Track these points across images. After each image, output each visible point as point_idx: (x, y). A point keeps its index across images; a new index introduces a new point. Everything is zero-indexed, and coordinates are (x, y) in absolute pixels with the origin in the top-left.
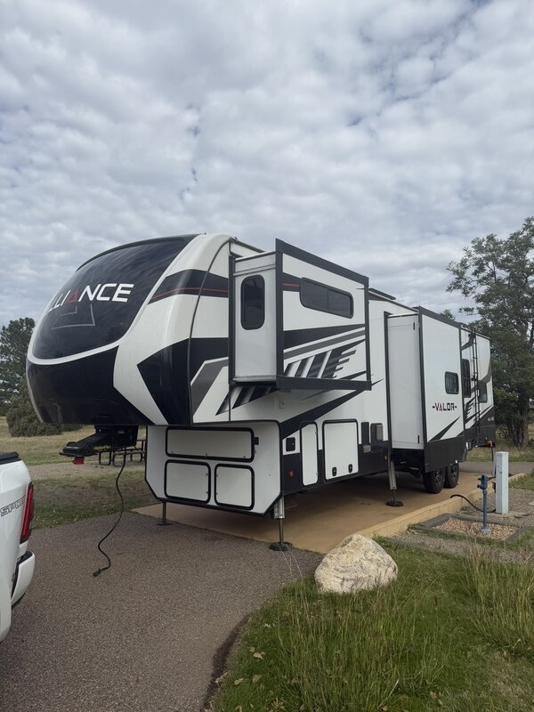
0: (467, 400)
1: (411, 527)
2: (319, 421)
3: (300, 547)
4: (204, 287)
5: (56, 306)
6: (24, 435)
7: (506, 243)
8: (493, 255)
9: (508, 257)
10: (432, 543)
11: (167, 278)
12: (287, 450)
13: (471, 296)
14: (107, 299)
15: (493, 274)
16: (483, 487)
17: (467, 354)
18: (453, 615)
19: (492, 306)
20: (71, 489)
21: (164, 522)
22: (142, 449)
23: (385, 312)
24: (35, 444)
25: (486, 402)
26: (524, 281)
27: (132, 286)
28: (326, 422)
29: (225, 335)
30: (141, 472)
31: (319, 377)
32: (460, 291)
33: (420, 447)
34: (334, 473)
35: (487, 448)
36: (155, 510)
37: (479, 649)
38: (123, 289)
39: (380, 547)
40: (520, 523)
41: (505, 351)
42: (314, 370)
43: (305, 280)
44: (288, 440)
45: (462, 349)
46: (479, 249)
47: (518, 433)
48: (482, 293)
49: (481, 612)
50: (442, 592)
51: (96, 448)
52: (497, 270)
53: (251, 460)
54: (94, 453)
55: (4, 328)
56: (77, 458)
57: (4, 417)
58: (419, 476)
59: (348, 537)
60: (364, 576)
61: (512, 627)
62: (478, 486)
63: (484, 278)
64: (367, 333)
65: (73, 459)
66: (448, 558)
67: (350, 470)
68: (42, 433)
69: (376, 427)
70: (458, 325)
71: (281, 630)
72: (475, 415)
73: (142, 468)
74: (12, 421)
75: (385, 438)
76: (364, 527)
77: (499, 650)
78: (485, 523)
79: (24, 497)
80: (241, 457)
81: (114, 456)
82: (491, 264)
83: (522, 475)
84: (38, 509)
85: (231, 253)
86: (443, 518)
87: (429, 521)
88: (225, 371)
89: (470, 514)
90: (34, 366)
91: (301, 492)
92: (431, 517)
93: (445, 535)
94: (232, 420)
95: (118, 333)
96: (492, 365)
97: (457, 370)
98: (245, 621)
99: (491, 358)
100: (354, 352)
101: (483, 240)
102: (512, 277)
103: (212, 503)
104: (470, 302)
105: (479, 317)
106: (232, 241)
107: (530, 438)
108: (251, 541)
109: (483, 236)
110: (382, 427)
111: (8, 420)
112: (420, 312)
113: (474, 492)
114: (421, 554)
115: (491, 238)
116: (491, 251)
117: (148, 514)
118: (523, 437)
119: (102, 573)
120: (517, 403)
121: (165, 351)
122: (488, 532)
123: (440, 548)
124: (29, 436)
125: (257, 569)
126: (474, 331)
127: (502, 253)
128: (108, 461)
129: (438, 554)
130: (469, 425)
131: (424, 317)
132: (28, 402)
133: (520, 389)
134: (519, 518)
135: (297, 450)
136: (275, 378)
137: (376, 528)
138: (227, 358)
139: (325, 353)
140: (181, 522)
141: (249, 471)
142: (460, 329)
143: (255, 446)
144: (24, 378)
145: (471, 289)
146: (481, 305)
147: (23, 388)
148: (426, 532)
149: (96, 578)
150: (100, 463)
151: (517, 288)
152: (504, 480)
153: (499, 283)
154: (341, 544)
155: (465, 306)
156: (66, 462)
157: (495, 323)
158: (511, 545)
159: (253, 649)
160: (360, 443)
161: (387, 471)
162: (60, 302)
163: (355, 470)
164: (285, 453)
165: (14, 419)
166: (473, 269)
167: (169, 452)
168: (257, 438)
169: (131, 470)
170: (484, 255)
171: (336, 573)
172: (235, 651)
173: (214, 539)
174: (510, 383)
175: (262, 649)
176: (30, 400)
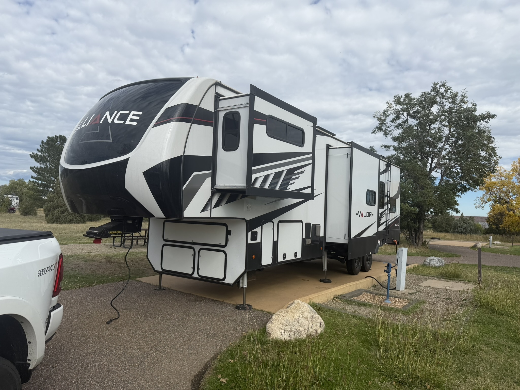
0: (381, 211)
1: (336, 297)
2: (276, 221)
3: (257, 308)
4: (194, 118)
5: (83, 126)
6: (57, 223)
7: (417, 100)
8: (408, 108)
9: (418, 109)
10: (350, 309)
11: (168, 109)
12: (251, 240)
13: (390, 137)
14: (122, 122)
15: (407, 121)
16: (388, 271)
17: (384, 178)
18: (361, 357)
19: (404, 145)
20: (92, 263)
21: (160, 288)
22: (145, 236)
23: (327, 145)
24: (65, 230)
25: (394, 213)
26: (428, 128)
27: (140, 113)
28: (280, 222)
29: (210, 154)
30: (144, 253)
31: (277, 188)
32: (382, 133)
33: (345, 241)
34: (284, 258)
35: (393, 245)
36: (153, 280)
37: (377, 380)
38: (134, 115)
39: (313, 310)
40: (412, 297)
41: (411, 178)
42: (274, 183)
43: (271, 117)
44: (252, 233)
45: (380, 174)
46: (398, 102)
47: (416, 236)
48: (398, 135)
49: (380, 355)
50: (355, 341)
51: (111, 232)
52: (410, 119)
53: (225, 246)
54: (109, 236)
55: (43, 142)
56: (96, 239)
57: (42, 209)
58: (343, 263)
59: (291, 302)
60: (301, 329)
61: (400, 366)
62: (385, 271)
63: (400, 124)
64: (313, 158)
65: (94, 239)
66: (360, 319)
67: (296, 256)
68: (71, 221)
69: (316, 227)
70: (378, 157)
71: (240, 364)
72: (386, 221)
73: (144, 250)
74: (48, 212)
75: (322, 235)
76: (303, 296)
77: (390, 381)
78: (387, 296)
79: (56, 264)
80: (218, 243)
81: (124, 240)
82: (405, 114)
83: (416, 265)
84: (67, 276)
85: (216, 93)
86: (359, 292)
87: (349, 293)
88: (208, 181)
89: (378, 290)
90: (66, 170)
91: (259, 270)
92: (350, 291)
93: (359, 304)
94: (212, 216)
95: (129, 148)
96: (401, 187)
97: (375, 189)
98: (215, 357)
99: (400, 182)
100: (303, 172)
101: (402, 97)
102: (420, 124)
103: (195, 275)
104: (389, 141)
105: (394, 153)
106: (218, 84)
107: (424, 240)
108: (223, 302)
109: (402, 94)
110: (320, 227)
111: (45, 211)
112: (352, 145)
113: (382, 275)
114: (342, 316)
115: (407, 96)
116: (406, 104)
117: (148, 282)
118: (419, 239)
119: (113, 322)
120: (416, 215)
121: (164, 164)
122: (389, 303)
123: (355, 312)
124: (61, 223)
125: (225, 322)
126: (389, 162)
127: (414, 106)
128: (119, 244)
129: (354, 316)
130: (382, 228)
131: (355, 149)
132: (61, 198)
133: (420, 206)
134: (411, 294)
135: (258, 240)
136: (245, 188)
137: (311, 296)
138: (210, 171)
139: (282, 172)
140: (172, 288)
141: (223, 254)
142: (380, 159)
143: (229, 236)
144: (58, 180)
145: (390, 131)
146: (396, 144)
147: (57, 188)
148: (346, 301)
149: (108, 325)
150: (114, 245)
151: (422, 133)
152: (403, 268)
153: (410, 128)
154: (286, 306)
155: (384, 144)
156: (88, 243)
157: (405, 157)
158: (404, 312)
159: (219, 376)
160: (304, 237)
161: (321, 258)
162: (86, 123)
163: (299, 256)
164: (250, 242)
165: (49, 211)
166: (392, 116)
167: (165, 238)
168: (231, 231)
169: (137, 251)
170: (401, 107)
171: (281, 326)
172: (207, 377)
173: (195, 301)
174: (413, 201)
175: (227, 376)
176: (62, 197)
